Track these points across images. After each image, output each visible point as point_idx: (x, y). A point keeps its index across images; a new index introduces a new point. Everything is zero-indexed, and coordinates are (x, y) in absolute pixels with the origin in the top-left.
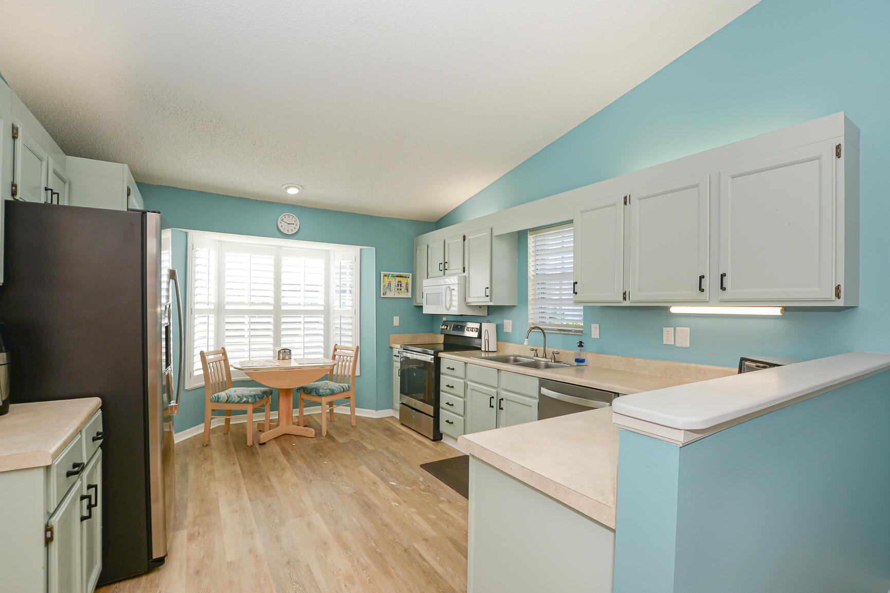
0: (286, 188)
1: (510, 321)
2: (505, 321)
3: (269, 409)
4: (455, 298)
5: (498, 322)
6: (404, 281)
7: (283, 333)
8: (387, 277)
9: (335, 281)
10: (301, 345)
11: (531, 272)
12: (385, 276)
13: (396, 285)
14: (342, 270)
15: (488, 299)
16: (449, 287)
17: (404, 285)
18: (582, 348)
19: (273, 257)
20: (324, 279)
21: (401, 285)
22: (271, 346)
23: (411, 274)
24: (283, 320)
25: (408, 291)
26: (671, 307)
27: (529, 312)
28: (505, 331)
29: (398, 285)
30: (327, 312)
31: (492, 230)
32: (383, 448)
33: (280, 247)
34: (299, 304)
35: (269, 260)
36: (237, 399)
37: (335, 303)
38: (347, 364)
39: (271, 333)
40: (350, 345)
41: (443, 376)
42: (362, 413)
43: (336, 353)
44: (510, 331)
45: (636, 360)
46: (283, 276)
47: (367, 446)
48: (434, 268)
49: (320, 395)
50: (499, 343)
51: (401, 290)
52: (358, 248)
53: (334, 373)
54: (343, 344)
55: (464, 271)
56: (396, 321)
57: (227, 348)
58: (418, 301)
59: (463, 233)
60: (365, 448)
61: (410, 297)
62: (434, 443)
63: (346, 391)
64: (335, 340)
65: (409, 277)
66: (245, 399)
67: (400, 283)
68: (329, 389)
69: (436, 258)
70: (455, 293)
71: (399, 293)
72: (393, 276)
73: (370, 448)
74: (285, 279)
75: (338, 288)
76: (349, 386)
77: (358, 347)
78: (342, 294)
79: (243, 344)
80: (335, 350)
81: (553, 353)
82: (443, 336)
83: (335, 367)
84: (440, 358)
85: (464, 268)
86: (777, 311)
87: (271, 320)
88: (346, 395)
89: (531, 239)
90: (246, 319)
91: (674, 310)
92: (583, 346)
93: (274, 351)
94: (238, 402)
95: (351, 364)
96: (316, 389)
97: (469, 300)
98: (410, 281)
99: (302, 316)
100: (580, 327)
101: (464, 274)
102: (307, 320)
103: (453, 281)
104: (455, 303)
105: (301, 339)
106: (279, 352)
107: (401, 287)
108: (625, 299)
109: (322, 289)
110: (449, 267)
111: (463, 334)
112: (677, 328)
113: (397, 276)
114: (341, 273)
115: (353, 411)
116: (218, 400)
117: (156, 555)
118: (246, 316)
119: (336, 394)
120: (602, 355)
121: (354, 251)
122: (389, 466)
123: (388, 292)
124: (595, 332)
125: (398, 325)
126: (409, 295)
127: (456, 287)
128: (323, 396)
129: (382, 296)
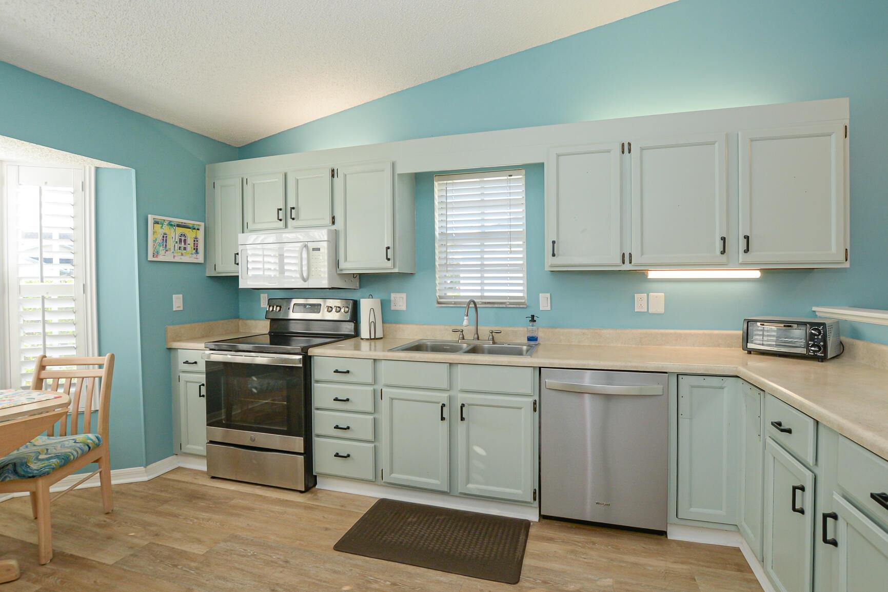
1: (404, 295)
2: (393, 295)
4: (323, 264)
6: (190, 235)
8: (160, 226)
12: (156, 222)
13: (177, 240)
15: (390, 264)
16: (306, 246)
17: (190, 241)
18: (534, 323)
21: (185, 241)
23: (203, 224)
25: (197, 252)
26: (649, 272)
28: (393, 308)
29: (180, 240)
31: (393, 165)
32: (225, 541)
41: (319, 385)
43: (43, 374)
44: (404, 308)
45: (605, 331)
47: (183, 548)
48: (262, 216)
49: (33, 477)
50: (387, 325)
51: (185, 249)
55: (333, 223)
56: (177, 302)
59: (331, 165)
60: (183, 554)
62: (308, 495)
63: (94, 448)
65: (198, 229)
67: (183, 238)
68: (57, 457)
69: (266, 200)
70: (322, 254)
71: (182, 255)
72: (170, 224)
73: (197, 550)
76: (97, 438)
80: (42, 367)
81: (492, 333)
82: (268, 322)
84: (311, 357)
85: (333, 218)
86: (757, 274)
89: (438, 186)
91: (652, 275)
92: (535, 321)
96: (15, 465)
97: (346, 265)
98: (201, 235)
101: (334, 228)
103: (319, 233)
107: (185, 244)
108: (624, 262)
110: (297, 214)
111: (288, 317)
112: (651, 294)
113: (178, 226)
119: (72, 462)
120: (557, 330)
122: (276, 575)
123: (162, 252)
124: (544, 303)
125: (181, 309)
126: (200, 259)
127: (322, 245)
128: (41, 476)
129: (150, 258)
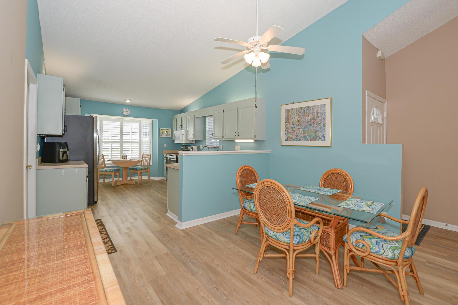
0: (126, 101)
1: (201, 145)
3: (119, 177)
4: (184, 138)
5: (198, 145)
6: (168, 131)
7: (123, 150)
9: (143, 131)
10: (130, 154)
11: (207, 129)
12: (161, 129)
14: (146, 127)
15: (193, 138)
16: (182, 134)
19: (120, 123)
20: (139, 130)
21: (167, 133)
22: (119, 154)
23: (171, 129)
24: (123, 145)
26: (235, 140)
27: (206, 142)
28: (200, 148)
30: (140, 142)
31: (194, 116)
33: (123, 119)
34: (129, 140)
35: (119, 124)
36: (109, 171)
37: (143, 139)
38: (147, 161)
39: (119, 150)
40: (149, 154)
42: (152, 178)
43: (143, 157)
46: (124, 129)
48: (178, 127)
52: (151, 120)
53: (142, 164)
54: (146, 154)
55: (187, 129)
56: (165, 145)
57: (104, 155)
58: (173, 139)
59: (187, 116)
61: (171, 137)
64: (143, 152)
66: (111, 171)
68: (140, 168)
69: (179, 124)
70: (184, 136)
71: (167, 136)
72: (164, 130)
74: (124, 130)
75: (144, 134)
76: (147, 168)
77: (151, 154)
78: (145, 136)
79: (109, 153)
80: (143, 155)
83: (143, 161)
84: (178, 157)
85: (187, 128)
86: (253, 141)
87: (119, 145)
88: (146, 171)
89: (207, 119)
90: (110, 145)
93: (120, 156)
94: (109, 172)
95: (148, 161)
96: (136, 168)
97: (188, 138)
98: (170, 131)
99: (131, 144)
100: (218, 146)
102: (132, 145)
103: (183, 131)
104: (184, 140)
105: (130, 152)
106: (123, 156)
108: (223, 138)
109: (138, 134)
110: (182, 127)
112: (237, 147)
113: (166, 130)
114: (145, 128)
115: (149, 178)
116: (102, 171)
117: (95, 201)
118: (110, 144)
119: (143, 170)
121: (150, 121)
123: (162, 135)
124: (221, 148)
125: (166, 147)
126: (170, 136)
127: (184, 134)
128: (138, 170)
129: (160, 137)
